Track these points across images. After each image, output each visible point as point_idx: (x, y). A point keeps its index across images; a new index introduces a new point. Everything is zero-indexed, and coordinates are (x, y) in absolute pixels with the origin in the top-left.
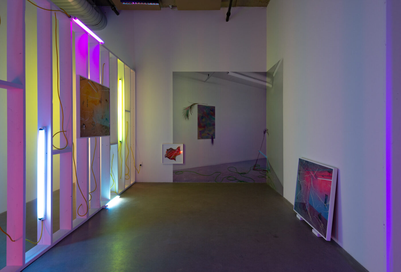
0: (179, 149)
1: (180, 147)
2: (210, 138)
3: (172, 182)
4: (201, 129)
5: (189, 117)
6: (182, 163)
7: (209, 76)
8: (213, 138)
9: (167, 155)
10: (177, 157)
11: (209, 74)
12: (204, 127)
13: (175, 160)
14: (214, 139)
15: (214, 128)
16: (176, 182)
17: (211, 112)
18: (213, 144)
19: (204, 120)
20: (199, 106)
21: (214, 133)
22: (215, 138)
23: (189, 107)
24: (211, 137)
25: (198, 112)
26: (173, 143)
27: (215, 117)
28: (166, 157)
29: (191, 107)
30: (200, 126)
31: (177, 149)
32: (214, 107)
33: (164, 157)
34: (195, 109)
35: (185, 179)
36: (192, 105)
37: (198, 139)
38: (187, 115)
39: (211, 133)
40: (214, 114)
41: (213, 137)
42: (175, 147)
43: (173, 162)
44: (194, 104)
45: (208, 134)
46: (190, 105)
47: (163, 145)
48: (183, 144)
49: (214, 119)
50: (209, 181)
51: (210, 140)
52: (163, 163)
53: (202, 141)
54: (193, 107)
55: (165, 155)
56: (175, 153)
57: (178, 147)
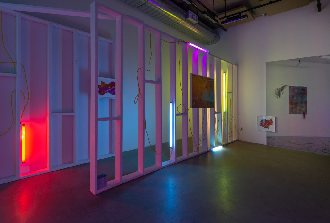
0: (271, 120)
2: (302, 114)
3: (266, 144)
4: (292, 106)
5: (281, 96)
6: (274, 131)
7: (300, 61)
8: (304, 114)
9: (261, 124)
10: (270, 127)
11: (300, 60)
12: (296, 104)
13: (268, 128)
14: (306, 115)
15: (306, 105)
16: (269, 145)
17: (303, 91)
18: (305, 119)
19: (295, 98)
20: (290, 87)
21: (306, 110)
22: (307, 114)
23: (280, 88)
24: (303, 113)
25: (289, 92)
26: (267, 116)
27: (307, 95)
29: (282, 88)
30: (291, 103)
31: (270, 120)
32: (306, 87)
33: (259, 125)
34: (287, 90)
35: (277, 144)
36: (283, 87)
37: (290, 113)
38: (279, 95)
39: (303, 109)
40: (306, 93)
41: (305, 113)
42: (268, 119)
43: (266, 130)
44: (286, 86)
45: (300, 110)
46: (281, 86)
47: (258, 116)
48: (275, 117)
49: (306, 97)
50: (301, 150)
51: (302, 115)
52: (258, 129)
53: (293, 115)
54: (284, 88)
55: (260, 124)
56: (268, 123)
57: (271, 119)
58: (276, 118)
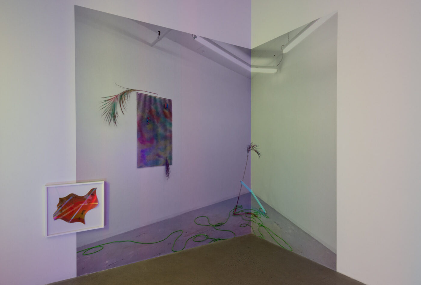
0: (93, 193)
1: (96, 188)
2: (163, 165)
3: (75, 276)
4: (144, 147)
5: (118, 119)
6: (102, 226)
7: (159, 35)
8: (167, 164)
9: (59, 213)
10: (89, 215)
11: (159, 32)
12: (151, 141)
13: (83, 221)
14: (170, 166)
15: (171, 143)
16: (86, 274)
17: (165, 110)
18: (168, 176)
19: (150, 126)
20: (140, 97)
21: (170, 154)
22: (171, 164)
23: (117, 96)
24: (165, 162)
25: (138, 109)
26: (78, 182)
27: (172, 120)
28: (57, 217)
29: (122, 96)
30: (142, 139)
31: (89, 194)
32: (171, 101)
33: (52, 217)
34: (132, 102)
35: (107, 262)
36: (124, 93)
37: (139, 166)
38: (113, 115)
39: (165, 154)
40: (169, 116)
41: (169, 162)
42: (82, 191)
43: (78, 227)
44: (130, 91)
45: (160, 156)
46: (120, 91)
47: (47, 188)
48: (103, 182)
49: (171, 125)
50: (160, 254)
51: (162, 168)
52: (48, 235)
53: (146, 171)
54: (126, 98)
55: (55, 215)
56: (83, 206)
57: (93, 189)
58: (106, 185)
